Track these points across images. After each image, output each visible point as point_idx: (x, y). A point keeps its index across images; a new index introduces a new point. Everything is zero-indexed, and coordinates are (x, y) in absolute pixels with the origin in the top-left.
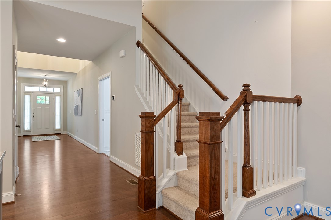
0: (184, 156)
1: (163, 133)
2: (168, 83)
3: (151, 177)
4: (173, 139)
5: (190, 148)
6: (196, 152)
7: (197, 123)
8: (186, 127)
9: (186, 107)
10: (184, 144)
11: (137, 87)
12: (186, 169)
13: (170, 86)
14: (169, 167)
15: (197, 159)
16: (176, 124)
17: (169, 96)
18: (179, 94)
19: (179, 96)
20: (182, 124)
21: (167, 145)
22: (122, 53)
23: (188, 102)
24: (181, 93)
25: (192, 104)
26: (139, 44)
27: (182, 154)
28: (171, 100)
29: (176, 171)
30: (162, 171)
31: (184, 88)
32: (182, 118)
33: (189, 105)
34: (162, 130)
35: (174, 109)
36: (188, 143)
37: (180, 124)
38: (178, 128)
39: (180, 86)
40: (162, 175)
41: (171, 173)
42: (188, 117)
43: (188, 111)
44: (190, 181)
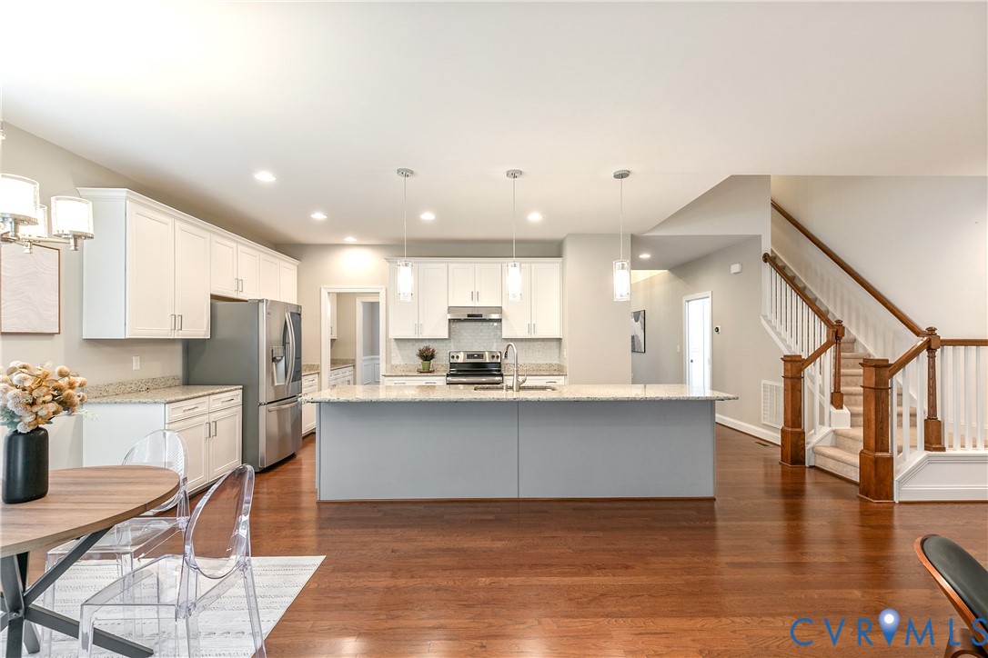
0: (846, 410)
1: (814, 383)
2: (819, 317)
3: (799, 430)
4: (828, 389)
5: (856, 404)
6: (860, 409)
7: (861, 371)
8: (847, 375)
9: (850, 345)
10: (845, 397)
11: (765, 317)
12: (849, 427)
13: (822, 320)
14: (822, 423)
15: (862, 398)
16: (833, 371)
17: (821, 334)
18: (837, 333)
19: (836, 335)
20: (842, 371)
21: (820, 398)
22: (735, 268)
23: (852, 337)
24: (840, 331)
25: (861, 339)
26: (766, 258)
27: (842, 408)
28: (824, 340)
29: (834, 428)
30: (813, 427)
31: (844, 324)
32: (842, 361)
33: (855, 341)
34: (813, 380)
35: (830, 353)
36: (852, 398)
37: (839, 369)
38: (835, 376)
39: (839, 322)
40: (813, 431)
41: (826, 430)
42: (852, 360)
43: (852, 351)
44: (853, 439)
